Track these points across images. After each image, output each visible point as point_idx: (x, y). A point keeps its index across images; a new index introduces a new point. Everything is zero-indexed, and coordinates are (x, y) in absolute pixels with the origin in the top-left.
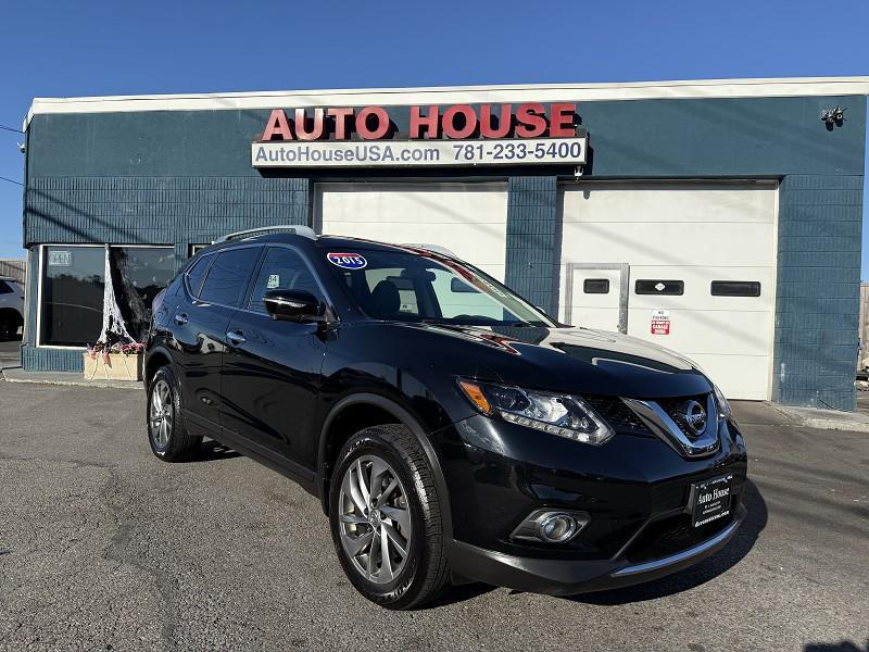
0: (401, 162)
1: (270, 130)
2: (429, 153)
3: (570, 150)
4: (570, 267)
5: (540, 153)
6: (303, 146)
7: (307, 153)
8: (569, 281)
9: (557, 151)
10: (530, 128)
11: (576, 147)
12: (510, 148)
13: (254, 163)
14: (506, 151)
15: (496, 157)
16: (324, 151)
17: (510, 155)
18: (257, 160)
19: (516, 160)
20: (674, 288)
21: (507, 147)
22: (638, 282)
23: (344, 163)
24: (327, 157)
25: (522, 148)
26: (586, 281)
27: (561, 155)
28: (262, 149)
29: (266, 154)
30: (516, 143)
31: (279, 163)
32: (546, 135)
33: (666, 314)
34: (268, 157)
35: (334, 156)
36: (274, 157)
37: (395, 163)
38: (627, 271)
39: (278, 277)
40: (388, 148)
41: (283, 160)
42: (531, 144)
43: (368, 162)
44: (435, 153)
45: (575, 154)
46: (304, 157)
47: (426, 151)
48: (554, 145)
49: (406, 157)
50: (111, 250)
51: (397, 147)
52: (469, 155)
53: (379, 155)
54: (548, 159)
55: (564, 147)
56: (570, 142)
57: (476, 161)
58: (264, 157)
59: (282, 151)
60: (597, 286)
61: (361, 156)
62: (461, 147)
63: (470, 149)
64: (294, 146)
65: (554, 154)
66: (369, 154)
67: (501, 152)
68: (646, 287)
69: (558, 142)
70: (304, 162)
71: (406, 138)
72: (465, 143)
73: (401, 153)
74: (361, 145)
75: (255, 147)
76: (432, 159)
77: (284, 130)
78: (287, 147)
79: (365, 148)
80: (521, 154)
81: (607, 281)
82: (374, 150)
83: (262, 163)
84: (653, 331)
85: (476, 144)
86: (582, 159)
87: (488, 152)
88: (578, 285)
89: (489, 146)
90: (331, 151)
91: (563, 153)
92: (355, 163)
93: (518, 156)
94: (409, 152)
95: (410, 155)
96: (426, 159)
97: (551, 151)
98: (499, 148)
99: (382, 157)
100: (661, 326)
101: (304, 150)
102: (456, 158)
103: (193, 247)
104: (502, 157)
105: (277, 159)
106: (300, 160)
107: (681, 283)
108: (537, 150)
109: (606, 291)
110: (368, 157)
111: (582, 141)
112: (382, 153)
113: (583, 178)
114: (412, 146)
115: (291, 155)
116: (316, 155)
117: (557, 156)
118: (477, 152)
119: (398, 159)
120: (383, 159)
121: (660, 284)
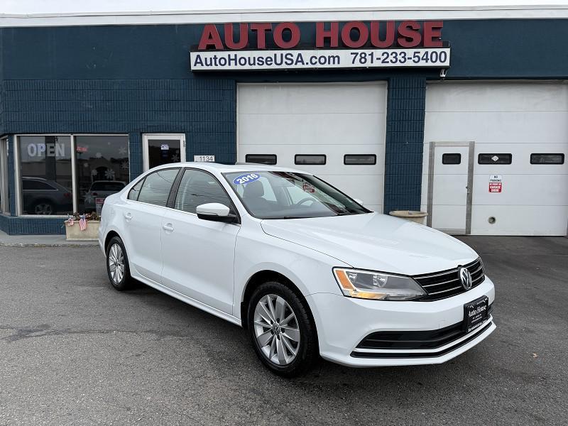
0: (310, 66)
1: (205, 42)
2: (332, 59)
3: (438, 57)
4: (432, 145)
5: (416, 59)
6: (232, 54)
7: (235, 59)
8: (432, 155)
9: (429, 57)
10: (409, 40)
11: (443, 55)
12: (394, 55)
13: (193, 68)
14: (391, 58)
15: (383, 62)
16: (249, 58)
17: (394, 60)
18: (195, 65)
19: (398, 64)
20: (506, 159)
21: (392, 54)
22: (480, 155)
23: (265, 67)
24: (252, 62)
25: (403, 55)
26: (444, 155)
27: (432, 61)
28: (198, 56)
29: (203, 60)
30: (398, 51)
31: (213, 67)
32: (421, 46)
33: (499, 178)
34: (204, 64)
35: (257, 62)
36: (209, 63)
37: (305, 66)
38: (472, 146)
39: (213, 157)
40: (300, 55)
41: (216, 65)
42: (410, 52)
43: (284, 66)
44: (336, 59)
45: (443, 60)
46: (233, 62)
47: (329, 57)
48: (427, 53)
49: (313, 62)
50: (75, 137)
51: (307, 54)
52: (363, 60)
53: (292, 60)
54: (422, 63)
55: (434, 54)
56: (439, 51)
57: (368, 64)
58: (201, 63)
59: (215, 58)
60: (452, 159)
61: (279, 62)
62: (357, 54)
63: (363, 55)
64: (225, 54)
65: (427, 60)
66: (284, 60)
67: (386, 58)
68: (485, 159)
69: (430, 51)
70: (233, 67)
71: (312, 46)
72: (360, 51)
73: (309, 58)
74: (279, 53)
75: (193, 55)
76: (334, 63)
77: (216, 41)
78: (219, 54)
79: (282, 55)
80: (403, 60)
81: (459, 155)
82: (289, 57)
83: (199, 67)
84: (490, 190)
85: (368, 52)
86: (447, 63)
87: (377, 58)
88: (438, 158)
89: (378, 53)
90: (254, 58)
91: (434, 60)
92: (274, 66)
93: (400, 61)
94: (316, 58)
95: (317, 60)
96: (329, 63)
97: (425, 57)
98: (386, 55)
99: (295, 62)
100: (495, 187)
101: (233, 57)
102: (353, 63)
103: (143, 135)
104: (388, 62)
105: (211, 64)
106: (229, 64)
107: (510, 155)
108: (414, 57)
109: (459, 162)
110: (284, 63)
111: (448, 51)
112: (295, 59)
113: (446, 78)
114: (319, 53)
115: (223, 61)
116: (243, 61)
117: (429, 61)
118: (369, 58)
119: (307, 64)
120: (296, 64)
121: (495, 157)
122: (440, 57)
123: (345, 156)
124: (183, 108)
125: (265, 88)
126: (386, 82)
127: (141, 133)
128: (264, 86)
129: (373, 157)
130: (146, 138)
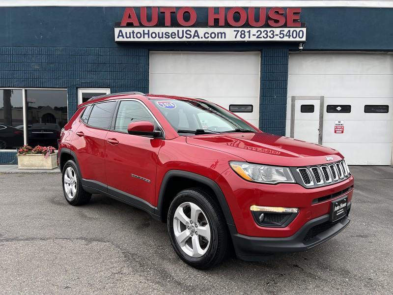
0: (204, 39)
1: (125, 20)
2: (220, 34)
3: (298, 34)
4: (293, 99)
5: (282, 36)
6: (146, 30)
7: (148, 34)
8: (293, 106)
9: (291, 34)
10: (277, 21)
11: (301, 32)
12: (265, 32)
13: (116, 39)
14: (263, 34)
15: (258, 37)
16: (159, 33)
17: (265, 36)
18: (118, 38)
19: (268, 39)
20: (346, 109)
21: (264, 32)
22: (328, 106)
23: (170, 39)
24: (161, 36)
25: (272, 32)
26: (302, 106)
27: (293, 37)
28: (120, 31)
29: (124, 34)
30: (269, 29)
31: (132, 39)
32: (285, 26)
33: (342, 123)
34: (125, 36)
35: (164, 36)
36: (128, 36)
37: (200, 40)
38: (322, 99)
40: (196, 31)
41: (134, 38)
42: (277, 31)
43: (184, 39)
44: (223, 34)
45: (301, 36)
46: (146, 36)
47: (218, 33)
48: (289, 31)
49: (206, 36)
50: (26, 90)
51: (201, 31)
52: (243, 36)
53: (190, 35)
54: (286, 39)
55: (295, 32)
56: (298, 30)
57: (246, 39)
58: (122, 36)
59: (133, 32)
60: (308, 109)
61: (181, 36)
62: (238, 31)
63: (243, 32)
64: (141, 30)
65: (289, 36)
66: (185, 35)
67: (260, 35)
68: (332, 109)
69: (292, 30)
70: (146, 39)
71: (205, 25)
72: (240, 29)
73: (203, 34)
74: (180, 29)
75: (117, 30)
76: (221, 38)
77: (134, 20)
78: (136, 30)
79: (183, 31)
80: (272, 36)
81: (313, 106)
82: (188, 32)
83: (121, 39)
84: (335, 132)
85: (246, 30)
86: (304, 39)
87: (253, 34)
88: (298, 108)
89: (254, 31)
90: (162, 33)
91: (295, 36)
92: (177, 39)
93: (270, 37)
94: (208, 34)
95: (209, 35)
96: (218, 38)
97: (288, 34)
98: (259, 33)
99: (192, 37)
100: (339, 129)
101: (146, 32)
102: (236, 38)
103: (78, 89)
104: (261, 38)
105: (130, 37)
106: (144, 38)
107: (350, 106)
108: (280, 34)
109: (313, 111)
110: (184, 37)
111: (304, 30)
112: (192, 34)
113: (303, 50)
114: (210, 30)
115: (139, 35)
116: (154, 35)
117: (291, 37)
118: (247, 34)
119: (202, 38)
120: (193, 38)
121: (339, 107)
122: (299, 34)
123: (230, 105)
124: (108, 69)
125: (171, 55)
126: (260, 52)
127: (77, 88)
128: (170, 53)
129: (251, 107)
130: (81, 92)
